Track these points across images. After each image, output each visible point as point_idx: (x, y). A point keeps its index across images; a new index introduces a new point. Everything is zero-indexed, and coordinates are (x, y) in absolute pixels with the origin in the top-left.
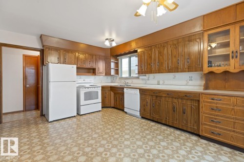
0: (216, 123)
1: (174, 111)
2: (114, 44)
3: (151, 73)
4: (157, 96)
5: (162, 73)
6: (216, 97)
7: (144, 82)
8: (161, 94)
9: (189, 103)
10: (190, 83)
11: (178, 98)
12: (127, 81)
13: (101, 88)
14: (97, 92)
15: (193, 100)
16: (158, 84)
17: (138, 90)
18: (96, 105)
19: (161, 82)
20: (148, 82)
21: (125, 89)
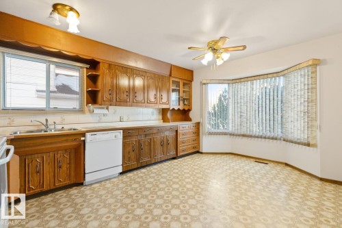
0: (184, 143)
1: (162, 145)
4: (146, 135)
16: (121, 120)
21: (88, 135)
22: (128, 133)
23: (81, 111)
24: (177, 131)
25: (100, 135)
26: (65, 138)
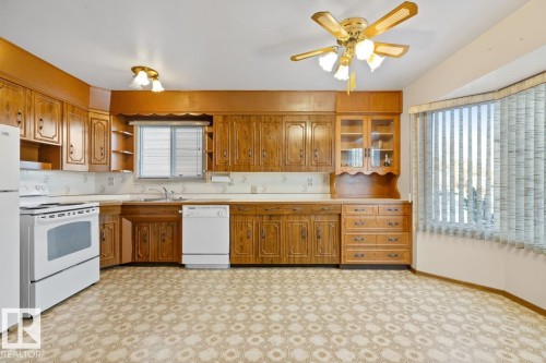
0: (359, 241)
1: (303, 237)
2: (157, 87)
3: (249, 171)
4: (270, 216)
5: (272, 171)
6: (359, 207)
7: (221, 189)
8: (280, 211)
9: (326, 219)
10: (310, 189)
11: (309, 215)
12: (170, 188)
13: (98, 211)
14: (88, 224)
15: (332, 214)
16: (254, 192)
17: (228, 207)
18: (85, 265)
19: (259, 189)
20: (230, 189)
21: (185, 208)
22: (238, 210)
23: (202, 179)
24: (340, 215)
25: (199, 210)
26: (162, 209)
